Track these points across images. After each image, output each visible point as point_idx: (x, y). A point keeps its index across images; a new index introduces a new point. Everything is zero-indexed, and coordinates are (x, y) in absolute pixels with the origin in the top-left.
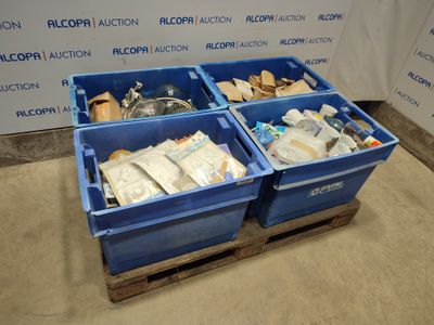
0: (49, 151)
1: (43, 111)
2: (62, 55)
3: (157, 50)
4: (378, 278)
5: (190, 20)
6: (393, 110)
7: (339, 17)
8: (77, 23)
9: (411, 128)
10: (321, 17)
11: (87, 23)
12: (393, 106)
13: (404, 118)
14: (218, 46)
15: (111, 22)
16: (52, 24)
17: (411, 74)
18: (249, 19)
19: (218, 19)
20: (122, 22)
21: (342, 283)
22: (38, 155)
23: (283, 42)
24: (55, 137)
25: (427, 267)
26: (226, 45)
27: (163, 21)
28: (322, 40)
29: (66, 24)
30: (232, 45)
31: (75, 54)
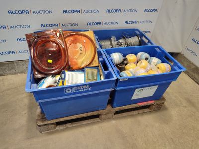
0: (13, 71)
1: (9, 53)
2: (16, 27)
3: (63, 25)
4: (165, 144)
5: (78, 11)
6: (184, 57)
7: (156, 10)
8: (22, 12)
9: (193, 67)
10: (146, 11)
11: (27, 12)
12: (184, 55)
13: (189, 61)
14: (93, 24)
15: (39, 12)
16: (11, 12)
17: (193, 40)
18: (108, 11)
19: (93, 11)
20: (44, 12)
21: (145, 146)
22: (8, 72)
23: (126, 23)
24: (16, 65)
25: (192, 140)
26: (97, 24)
27: (65, 12)
28: (147, 22)
29: (17, 12)
30: (100, 23)
31: (23, 27)
